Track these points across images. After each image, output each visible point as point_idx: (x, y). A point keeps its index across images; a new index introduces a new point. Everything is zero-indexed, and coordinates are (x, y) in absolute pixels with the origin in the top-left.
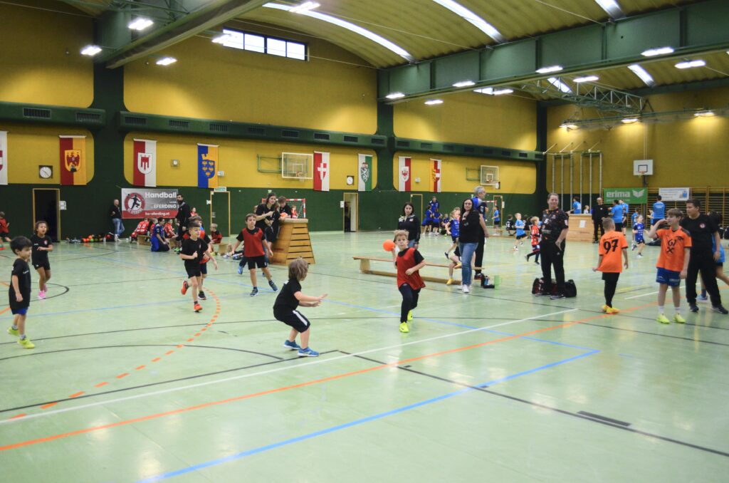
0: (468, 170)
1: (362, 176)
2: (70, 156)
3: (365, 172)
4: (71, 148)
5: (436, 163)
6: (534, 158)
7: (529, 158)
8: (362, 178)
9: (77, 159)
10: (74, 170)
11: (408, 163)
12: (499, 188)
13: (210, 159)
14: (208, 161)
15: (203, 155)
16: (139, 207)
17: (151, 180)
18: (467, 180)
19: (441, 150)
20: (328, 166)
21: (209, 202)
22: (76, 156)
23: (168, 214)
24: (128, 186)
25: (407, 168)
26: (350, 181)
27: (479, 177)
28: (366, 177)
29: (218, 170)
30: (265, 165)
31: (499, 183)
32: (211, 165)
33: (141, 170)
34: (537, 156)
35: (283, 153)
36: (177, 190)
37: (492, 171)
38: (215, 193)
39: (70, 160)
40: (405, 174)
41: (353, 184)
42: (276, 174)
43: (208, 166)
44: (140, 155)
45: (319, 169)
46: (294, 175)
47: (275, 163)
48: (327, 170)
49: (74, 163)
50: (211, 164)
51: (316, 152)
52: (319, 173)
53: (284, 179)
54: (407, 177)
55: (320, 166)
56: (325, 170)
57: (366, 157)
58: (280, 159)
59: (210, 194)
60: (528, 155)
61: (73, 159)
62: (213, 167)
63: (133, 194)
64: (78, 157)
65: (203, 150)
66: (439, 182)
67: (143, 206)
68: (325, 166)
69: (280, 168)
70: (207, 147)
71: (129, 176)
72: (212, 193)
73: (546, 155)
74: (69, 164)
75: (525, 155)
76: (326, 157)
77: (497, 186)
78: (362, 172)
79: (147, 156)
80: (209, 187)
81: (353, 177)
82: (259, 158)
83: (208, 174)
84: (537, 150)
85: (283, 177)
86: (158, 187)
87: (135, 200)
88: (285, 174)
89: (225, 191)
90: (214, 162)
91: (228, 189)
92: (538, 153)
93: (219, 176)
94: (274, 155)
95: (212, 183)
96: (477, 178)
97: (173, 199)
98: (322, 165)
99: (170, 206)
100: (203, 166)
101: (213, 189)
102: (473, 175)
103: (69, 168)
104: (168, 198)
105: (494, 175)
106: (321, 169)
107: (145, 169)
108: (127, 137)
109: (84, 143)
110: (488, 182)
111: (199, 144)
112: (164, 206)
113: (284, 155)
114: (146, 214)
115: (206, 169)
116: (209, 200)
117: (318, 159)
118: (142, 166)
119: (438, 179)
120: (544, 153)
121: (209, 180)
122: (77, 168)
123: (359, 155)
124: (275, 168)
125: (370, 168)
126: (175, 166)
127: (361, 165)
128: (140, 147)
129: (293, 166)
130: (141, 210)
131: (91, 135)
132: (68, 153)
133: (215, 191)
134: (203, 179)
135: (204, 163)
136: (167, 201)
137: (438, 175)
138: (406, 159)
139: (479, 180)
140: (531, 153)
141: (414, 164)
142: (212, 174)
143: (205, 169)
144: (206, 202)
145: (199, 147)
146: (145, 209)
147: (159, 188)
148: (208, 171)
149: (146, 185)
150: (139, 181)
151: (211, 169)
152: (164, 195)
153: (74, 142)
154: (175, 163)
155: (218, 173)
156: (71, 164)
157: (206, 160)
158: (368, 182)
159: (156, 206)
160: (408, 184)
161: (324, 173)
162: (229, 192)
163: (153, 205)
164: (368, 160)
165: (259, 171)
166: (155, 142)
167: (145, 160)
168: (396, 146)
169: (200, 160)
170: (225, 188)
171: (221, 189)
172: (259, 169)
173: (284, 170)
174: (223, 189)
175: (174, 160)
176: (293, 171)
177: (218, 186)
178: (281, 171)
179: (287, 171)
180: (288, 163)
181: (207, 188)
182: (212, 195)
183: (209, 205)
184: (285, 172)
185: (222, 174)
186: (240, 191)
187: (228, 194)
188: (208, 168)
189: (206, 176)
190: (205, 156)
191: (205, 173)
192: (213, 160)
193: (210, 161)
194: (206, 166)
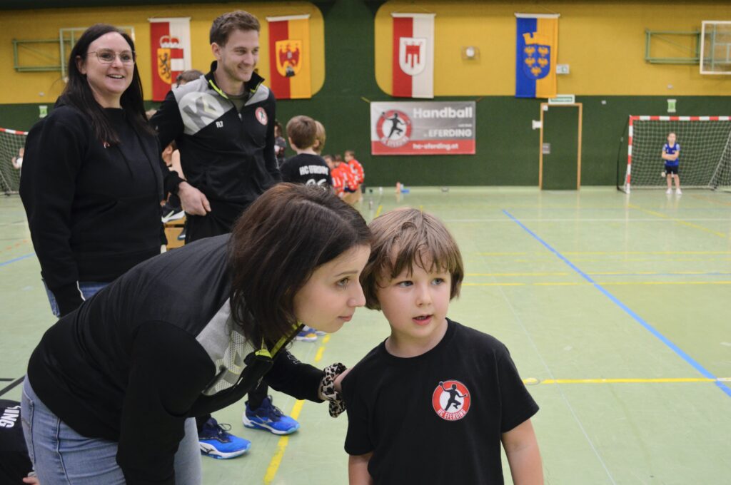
2: (284, 51)
4: (284, 36)
9: (296, 55)
10: (291, 74)
13: (541, 43)
14: (536, 46)
15: (527, 36)
16: (402, 134)
17: (423, 86)
21: (538, 125)
22: (293, 49)
23: (455, 146)
24: (382, 97)
29: (558, 62)
30: (663, 50)
32: (542, 53)
33: (406, 68)
35: (704, 23)
36: (474, 103)
38: (550, 107)
39: (284, 57)
42: (688, 67)
43: (537, 55)
44: (404, 42)
46: (727, 68)
47: (687, 44)
49: (291, 62)
50: (543, 51)
53: (705, 77)
58: (698, 35)
59: (539, 108)
61: (290, 56)
62: (548, 57)
63: (391, 112)
64: (297, 50)
65: (527, 26)
67: (409, 133)
69: (698, 55)
70: (535, 20)
71: (384, 80)
72: (544, 107)
74: (282, 64)
79: (417, 44)
80: (538, 95)
82: (652, 35)
83: (536, 71)
85: (702, 72)
86: (437, 99)
87: (395, 121)
88: (707, 66)
89: (572, 102)
90: (549, 47)
91: (578, 99)
93: (558, 75)
94: (686, 27)
95: (543, 88)
97: (466, 120)
99: (459, 133)
100: (527, 56)
101: (546, 100)
103: (282, 70)
104: (456, 119)
107: (412, 66)
108: (382, 11)
109: (306, 26)
111: (519, 15)
112: (447, 133)
113: (707, 27)
114: (416, 146)
115: (533, 61)
116: (538, 119)
118: (407, 61)
121: (538, 82)
122: (296, 70)
124: (686, 56)
126: (471, 58)
128: (404, 27)
130: (405, 139)
131: (318, 12)
132: (281, 45)
133: (550, 103)
134: (526, 81)
135: (529, 51)
136: (453, 123)
142: (545, 72)
143: (529, 62)
144: (531, 125)
145: (520, 21)
146: (413, 138)
147: (439, 100)
148: (537, 65)
149: (415, 95)
150: (403, 90)
151: (543, 62)
152: (448, 112)
153: (291, 28)
154: (470, 53)
155: (558, 69)
156: (286, 63)
157: (532, 45)
159: (432, 133)
162: (580, 105)
163: (427, 131)
165: (647, 61)
166: (432, 16)
167: (413, 50)
169: (521, 45)
170: (573, 97)
171: (564, 99)
172: (649, 58)
173: (704, 57)
174: (568, 100)
175: (467, 48)
176: (725, 60)
177: (557, 93)
178: (698, 60)
179: (710, 61)
180: (715, 44)
181: (534, 98)
182: (545, 112)
183: (538, 130)
184: (707, 62)
185: (566, 71)
186: (604, 102)
187: (577, 108)
188: (537, 59)
189: (532, 75)
190: (532, 36)
191: (531, 69)
192: (546, 44)
193: (542, 46)
194: (533, 56)
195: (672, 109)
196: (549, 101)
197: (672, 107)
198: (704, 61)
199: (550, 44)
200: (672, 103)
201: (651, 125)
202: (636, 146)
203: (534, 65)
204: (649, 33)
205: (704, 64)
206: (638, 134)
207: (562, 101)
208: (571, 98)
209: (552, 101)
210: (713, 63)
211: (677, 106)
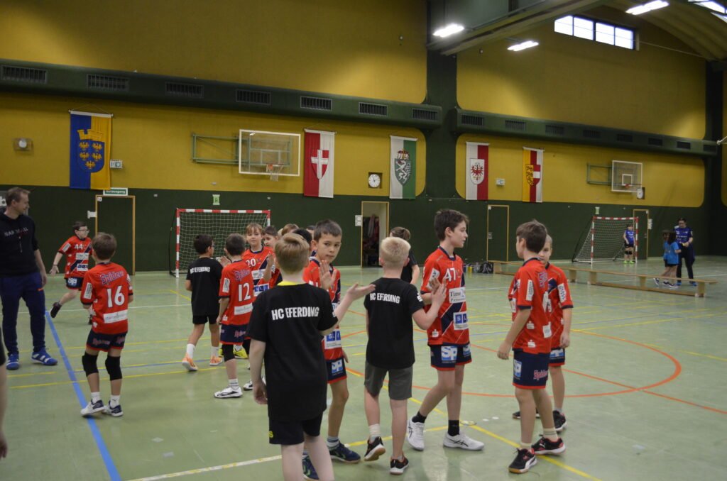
0: (590, 167)
1: (397, 174)
3: (402, 167)
5: (534, 155)
6: (700, 151)
7: (693, 150)
8: (398, 177)
11: (483, 152)
12: (643, 198)
13: (95, 139)
14: (91, 142)
15: (81, 132)
18: (589, 183)
19: (542, 132)
20: (332, 155)
21: (93, 215)
25: (482, 162)
26: (374, 181)
27: (610, 179)
28: (404, 175)
29: (111, 158)
30: (207, 152)
31: (644, 189)
32: (97, 149)
34: (706, 147)
35: (241, 131)
37: (632, 170)
38: (104, 198)
40: (477, 172)
41: (380, 186)
42: (230, 167)
43: (91, 150)
45: (314, 160)
46: (263, 169)
47: (228, 148)
48: (330, 162)
50: (97, 147)
51: (307, 131)
52: (314, 167)
53: (244, 176)
54: (482, 177)
55: (316, 155)
56: (325, 161)
57: (405, 141)
58: (238, 140)
59: (94, 199)
60: (692, 146)
62: (102, 152)
65: (81, 123)
66: (539, 186)
68: (326, 154)
69: (237, 158)
70: (89, 118)
72: (99, 199)
73: (721, 146)
75: (687, 145)
76: (328, 140)
77: (639, 194)
78: (397, 167)
80: (92, 188)
81: (380, 175)
82: (197, 139)
83: (90, 165)
84: (705, 139)
85: (241, 172)
88: (245, 167)
89: (126, 195)
90: (103, 144)
91: (131, 191)
92: (709, 142)
93: (112, 169)
94: (227, 133)
95: (97, 180)
96: (605, 180)
98: (320, 153)
100: (81, 150)
101: (100, 192)
102: (598, 176)
105: (635, 177)
106: (318, 161)
110: (624, 188)
111: (72, 112)
113: (243, 134)
115: (87, 155)
116: (93, 210)
117: (312, 144)
119: (536, 181)
120: (718, 142)
121: (93, 175)
123: (392, 137)
124: (227, 158)
125: (412, 161)
126: (23, 149)
127: (394, 155)
129: (263, 154)
133: (104, 194)
134: (80, 173)
135: (84, 146)
137: (537, 175)
138: (480, 147)
139: (610, 185)
140: (696, 143)
141: (493, 155)
142: (99, 166)
143: (83, 156)
144: (86, 215)
145: (74, 118)
148: (90, 159)
151: (97, 157)
154: (22, 144)
155: (111, 164)
157: (87, 141)
158: (408, 184)
160: (483, 188)
161: (324, 167)
162: (134, 197)
164: (409, 148)
165: (194, 161)
168: (460, 124)
169: (75, 140)
170: (127, 189)
171: (118, 192)
172: (195, 158)
173: (242, 159)
174: (121, 192)
175: (19, 140)
176: (259, 162)
177: (111, 186)
178: (238, 162)
179: (248, 163)
180: (250, 149)
181: (89, 190)
182: (99, 202)
183: (93, 219)
184: (244, 164)
185: (120, 165)
186: (156, 195)
187: (131, 199)
188: (91, 154)
189: (87, 168)
190: (86, 133)
191: (85, 162)
192: (100, 140)
193: (95, 142)
194: (87, 151)
195: (216, 203)
196: (104, 192)
197: (216, 201)
198: (242, 162)
199: (104, 141)
200: (216, 197)
201: (196, 217)
202: (184, 235)
203: (87, 159)
204: (195, 136)
205: (242, 166)
206: (185, 225)
207: (116, 193)
208: (125, 190)
209: (106, 193)
210: (250, 164)
211: (221, 200)
